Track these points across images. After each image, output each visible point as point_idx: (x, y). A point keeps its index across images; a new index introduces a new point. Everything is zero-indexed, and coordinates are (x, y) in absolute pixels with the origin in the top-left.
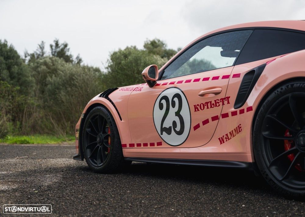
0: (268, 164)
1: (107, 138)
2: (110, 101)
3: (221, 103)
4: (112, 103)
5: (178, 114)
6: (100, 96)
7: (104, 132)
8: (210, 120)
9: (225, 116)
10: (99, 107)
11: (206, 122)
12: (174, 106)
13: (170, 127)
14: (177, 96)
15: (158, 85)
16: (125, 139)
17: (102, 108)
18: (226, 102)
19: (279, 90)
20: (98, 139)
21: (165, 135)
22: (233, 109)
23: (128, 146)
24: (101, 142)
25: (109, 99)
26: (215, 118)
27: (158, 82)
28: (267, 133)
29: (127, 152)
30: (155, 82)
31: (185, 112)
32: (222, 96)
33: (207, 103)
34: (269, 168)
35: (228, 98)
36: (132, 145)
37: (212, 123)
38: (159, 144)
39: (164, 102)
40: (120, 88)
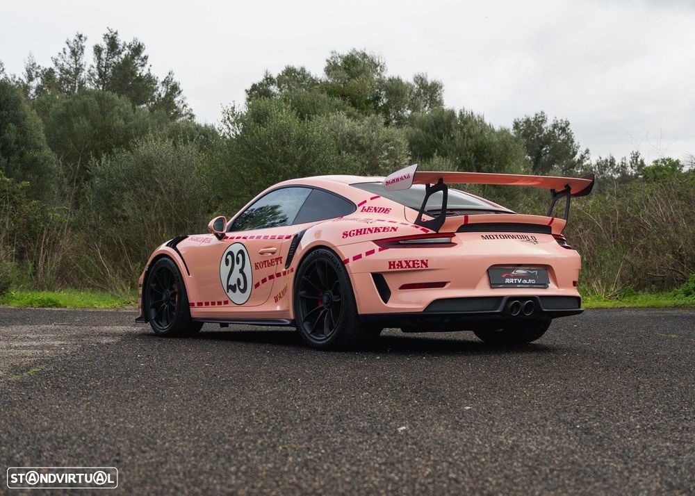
0: (303, 320)
1: (174, 295)
2: (178, 252)
3: (275, 263)
4: (180, 255)
5: (241, 271)
6: (167, 245)
7: (171, 289)
8: (268, 278)
9: (278, 275)
10: (165, 259)
11: (264, 281)
12: (238, 263)
13: (235, 285)
14: (241, 252)
15: (227, 238)
16: (193, 297)
17: (168, 260)
18: (279, 262)
19: (310, 255)
20: (164, 297)
21: (231, 293)
22: (284, 270)
23: (196, 305)
24: (167, 300)
25: (176, 250)
26: (271, 277)
27: (227, 234)
28: (303, 292)
29: (196, 312)
30: (223, 235)
31: (247, 270)
32: (276, 256)
33: (265, 262)
34: (302, 323)
35: (281, 258)
36: (200, 304)
37: (269, 282)
38: (226, 302)
39: (229, 257)
40: (190, 237)
